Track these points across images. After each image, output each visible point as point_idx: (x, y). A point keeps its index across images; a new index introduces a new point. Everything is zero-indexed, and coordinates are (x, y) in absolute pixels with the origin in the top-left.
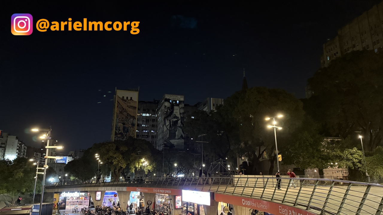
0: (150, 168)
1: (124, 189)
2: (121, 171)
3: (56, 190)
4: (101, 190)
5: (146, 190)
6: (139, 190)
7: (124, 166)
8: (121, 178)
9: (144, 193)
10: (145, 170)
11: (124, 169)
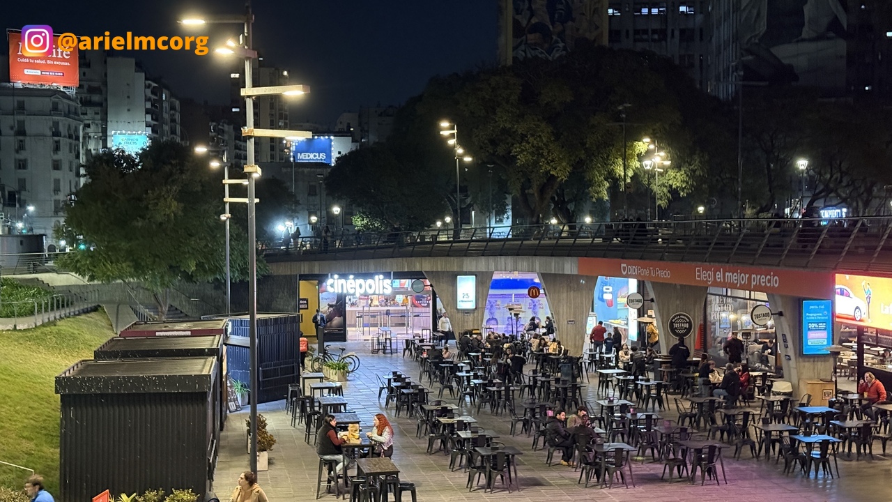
0: (677, 179)
1: (570, 266)
2: (550, 193)
3: (305, 268)
4: (474, 270)
5: (663, 273)
6: (633, 269)
7: (562, 173)
8: (554, 221)
9: (654, 284)
10: (655, 188)
11: (562, 186)
